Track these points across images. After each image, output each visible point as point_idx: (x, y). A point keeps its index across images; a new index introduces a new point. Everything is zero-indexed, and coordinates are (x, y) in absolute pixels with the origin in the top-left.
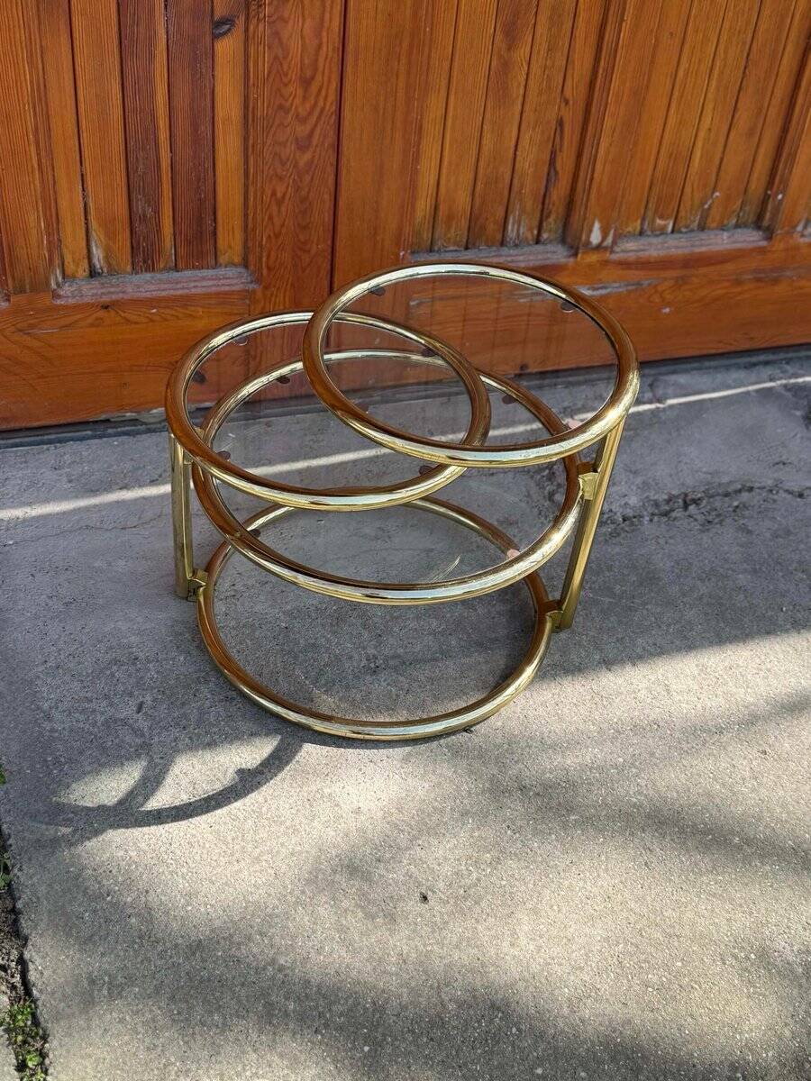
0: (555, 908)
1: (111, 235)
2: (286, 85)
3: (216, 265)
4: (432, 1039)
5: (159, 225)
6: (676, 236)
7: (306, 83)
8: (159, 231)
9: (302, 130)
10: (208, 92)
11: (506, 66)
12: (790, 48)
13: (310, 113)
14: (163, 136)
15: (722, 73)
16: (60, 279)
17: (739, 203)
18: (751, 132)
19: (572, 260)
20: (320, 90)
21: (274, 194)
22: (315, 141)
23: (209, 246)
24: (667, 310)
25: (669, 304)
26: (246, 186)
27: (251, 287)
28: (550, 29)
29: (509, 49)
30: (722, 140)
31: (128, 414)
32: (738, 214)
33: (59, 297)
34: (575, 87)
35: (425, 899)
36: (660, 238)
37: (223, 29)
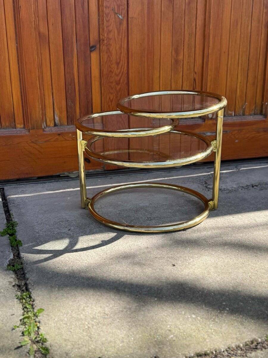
0: (223, 266)
1: (61, 112)
2: (112, 64)
4: (181, 296)
5: (75, 109)
6: (235, 117)
7: (118, 64)
8: (75, 112)
9: (117, 78)
10: (89, 67)
11: (177, 62)
12: (261, 57)
13: (119, 73)
14: (76, 80)
15: (241, 64)
16: (45, 126)
17: (254, 106)
18: (254, 84)
19: (204, 123)
20: (122, 66)
21: (110, 98)
22: (121, 81)
24: (237, 141)
25: (237, 139)
26: (101, 97)
28: (188, 51)
29: (177, 56)
30: (245, 87)
31: (66, 173)
32: (255, 110)
33: (45, 131)
34: (198, 69)
35: (174, 265)
36: (231, 117)
37: (93, 49)
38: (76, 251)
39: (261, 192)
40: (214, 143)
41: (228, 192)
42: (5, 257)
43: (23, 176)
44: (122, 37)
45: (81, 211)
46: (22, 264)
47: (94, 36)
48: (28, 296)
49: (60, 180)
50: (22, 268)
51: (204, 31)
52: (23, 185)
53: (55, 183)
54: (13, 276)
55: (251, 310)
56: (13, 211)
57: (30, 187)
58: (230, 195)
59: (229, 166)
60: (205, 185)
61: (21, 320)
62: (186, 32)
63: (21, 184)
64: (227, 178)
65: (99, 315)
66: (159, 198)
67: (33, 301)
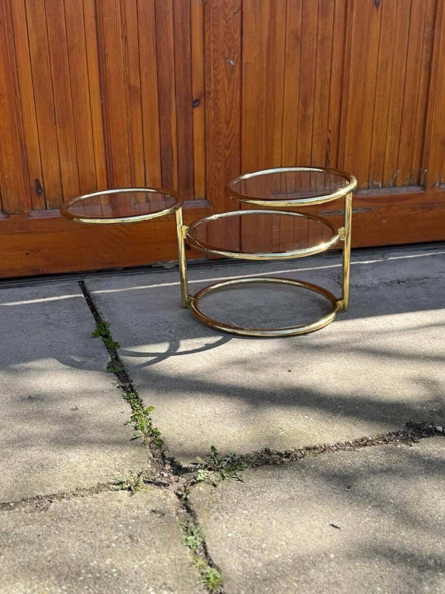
0: (344, 372)
1: (154, 185)
2: (220, 123)
3: (194, 199)
4: (295, 400)
5: (172, 181)
6: (383, 189)
7: (228, 122)
8: (172, 185)
9: (227, 141)
10: (191, 128)
11: (304, 117)
12: (419, 108)
13: (230, 134)
14: (174, 145)
15: (392, 119)
16: (135, 202)
17: (409, 175)
18: (409, 144)
20: (233, 124)
21: (216, 167)
22: (232, 145)
23: (191, 190)
24: (384, 221)
25: (384, 218)
26: (206, 166)
27: (209, 207)
28: (320, 103)
29: (305, 111)
30: (397, 148)
31: (159, 263)
32: (409, 180)
34: (333, 126)
35: (290, 371)
36: (377, 190)
37: (196, 104)
38: (181, 354)
39: (408, 290)
40: (341, 230)
41: (366, 290)
42: (102, 359)
43: (106, 267)
44: (233, 88)
45: (183, 311)
46: (122, 366)
47: (197, 88)
48: (135, 397)
49: (152, 272)
50: (123, 371)
51: (342, 76)
52: (106, 278)
53: (146, 276)
54: (116, 378)
55: (366, 413)
56: (101, 309)
57: (115, 280)
58: (367, 293)
59: (373, 254)
60: (337, 280)
61: (132, 417)
62: (318, 79)
63: (104, 276)
64: (368, 271)
65: (210, 414)
66: (276, 296)
67: (141, 401)
